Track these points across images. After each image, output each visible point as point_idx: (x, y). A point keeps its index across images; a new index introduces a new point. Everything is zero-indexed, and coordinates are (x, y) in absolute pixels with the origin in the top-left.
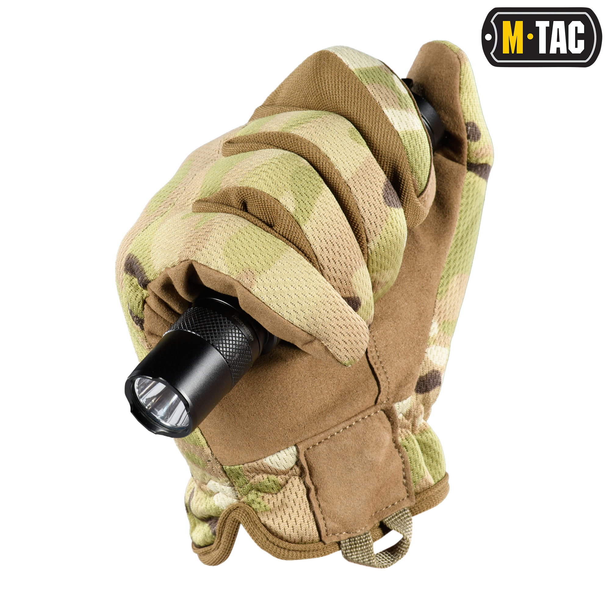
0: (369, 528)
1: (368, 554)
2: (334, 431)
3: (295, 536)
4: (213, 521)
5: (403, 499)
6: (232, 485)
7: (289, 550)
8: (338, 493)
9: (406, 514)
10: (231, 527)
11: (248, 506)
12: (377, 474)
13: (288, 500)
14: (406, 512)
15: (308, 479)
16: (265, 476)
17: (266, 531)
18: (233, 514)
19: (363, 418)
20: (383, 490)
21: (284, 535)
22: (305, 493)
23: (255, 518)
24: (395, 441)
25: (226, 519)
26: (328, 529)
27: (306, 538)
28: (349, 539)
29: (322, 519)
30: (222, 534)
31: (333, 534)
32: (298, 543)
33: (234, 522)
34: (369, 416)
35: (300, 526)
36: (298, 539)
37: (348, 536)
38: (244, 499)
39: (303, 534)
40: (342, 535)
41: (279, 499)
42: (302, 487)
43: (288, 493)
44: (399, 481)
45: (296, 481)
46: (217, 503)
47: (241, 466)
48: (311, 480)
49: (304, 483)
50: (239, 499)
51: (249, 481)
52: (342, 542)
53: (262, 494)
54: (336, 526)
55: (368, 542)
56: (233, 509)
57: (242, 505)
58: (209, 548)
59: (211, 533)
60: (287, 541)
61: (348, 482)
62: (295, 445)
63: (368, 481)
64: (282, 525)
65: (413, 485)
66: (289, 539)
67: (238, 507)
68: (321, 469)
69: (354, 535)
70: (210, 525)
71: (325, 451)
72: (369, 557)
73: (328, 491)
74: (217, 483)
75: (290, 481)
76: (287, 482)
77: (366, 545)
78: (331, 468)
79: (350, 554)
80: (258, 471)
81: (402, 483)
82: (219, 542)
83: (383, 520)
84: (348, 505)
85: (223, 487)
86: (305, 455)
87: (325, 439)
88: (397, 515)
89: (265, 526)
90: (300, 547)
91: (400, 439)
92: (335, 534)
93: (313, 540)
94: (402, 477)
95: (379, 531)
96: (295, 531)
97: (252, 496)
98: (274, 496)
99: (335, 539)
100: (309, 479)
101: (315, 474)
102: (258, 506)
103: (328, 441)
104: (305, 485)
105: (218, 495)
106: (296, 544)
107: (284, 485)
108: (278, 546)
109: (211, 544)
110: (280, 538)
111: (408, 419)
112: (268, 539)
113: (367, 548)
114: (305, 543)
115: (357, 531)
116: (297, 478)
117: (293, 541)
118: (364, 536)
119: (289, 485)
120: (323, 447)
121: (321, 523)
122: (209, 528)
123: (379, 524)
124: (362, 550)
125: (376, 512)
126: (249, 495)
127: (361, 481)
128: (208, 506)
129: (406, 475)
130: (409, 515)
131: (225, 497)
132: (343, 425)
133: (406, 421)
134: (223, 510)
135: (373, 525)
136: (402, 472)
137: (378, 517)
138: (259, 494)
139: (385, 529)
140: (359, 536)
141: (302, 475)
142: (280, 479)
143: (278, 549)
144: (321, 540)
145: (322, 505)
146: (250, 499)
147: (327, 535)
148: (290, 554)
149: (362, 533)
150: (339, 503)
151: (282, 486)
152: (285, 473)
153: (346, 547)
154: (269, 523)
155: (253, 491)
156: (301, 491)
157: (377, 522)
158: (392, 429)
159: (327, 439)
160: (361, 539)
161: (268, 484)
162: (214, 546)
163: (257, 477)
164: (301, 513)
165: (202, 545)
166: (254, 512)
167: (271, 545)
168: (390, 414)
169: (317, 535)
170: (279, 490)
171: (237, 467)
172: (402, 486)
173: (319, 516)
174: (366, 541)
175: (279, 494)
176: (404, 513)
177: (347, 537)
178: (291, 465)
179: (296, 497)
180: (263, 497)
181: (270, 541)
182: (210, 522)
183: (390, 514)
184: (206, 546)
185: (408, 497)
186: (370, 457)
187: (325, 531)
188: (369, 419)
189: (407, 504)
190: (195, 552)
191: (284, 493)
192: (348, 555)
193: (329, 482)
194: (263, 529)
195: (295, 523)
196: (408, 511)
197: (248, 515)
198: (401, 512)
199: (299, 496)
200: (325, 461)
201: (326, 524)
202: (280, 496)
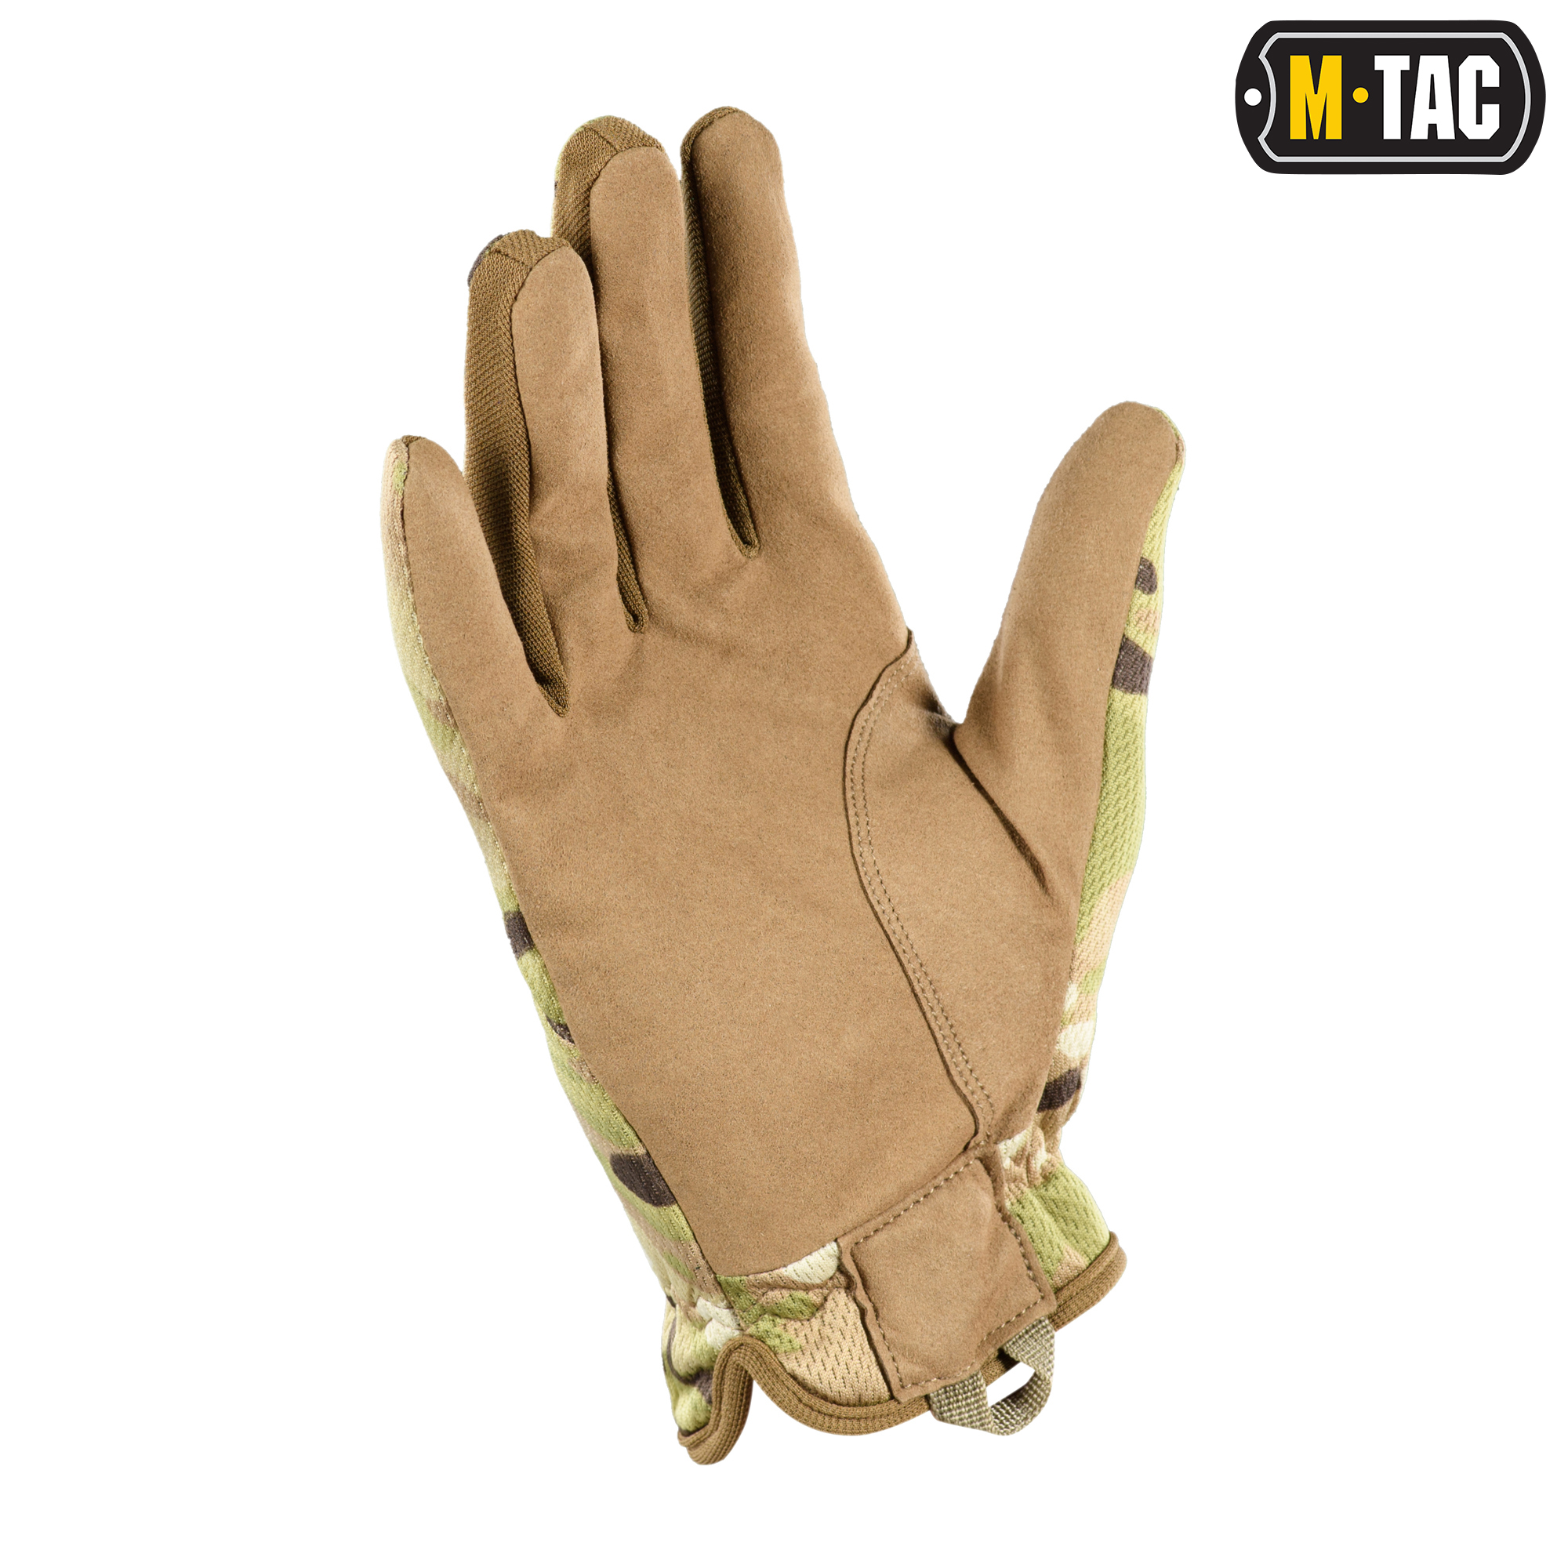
0: (977, 1366)
1: (979, 1413)
2: (898, 1209)
3: (847, 1393)
4: (704, 1378)
5: (1035, 1303)
6: (730, 1307)
7: (839, 1418)
8: (916, 1313)
9: (1044, 1327)
10: (734, 1380)
11: (759, 1343)
12: (982, 1272)
13: (831, 1330)
14: (1044, 1324)
15: (860, 1293)
16: (786, 1293)
17: (796, 1388)
18: (735, 1357)
19: (947, 1180)
20: (997, 1296)
21: (829, 1393)
22: (859, 1317)
23: (775, 1365)
24: (1000, 1209)
25: (725, 1367)
26: (903, 1377)
27: (868, 1395)
28: (945, 1388)
29: (891, 1360)
30: (721, 1398)
31: (913, 1384)
32: (854, 1406)
33: (737, 1370)
34: (956, 1173)
35: (855, 1375)
36: (853, 1399)
37: (942, 1383)
38: (752, 1330)
39: (862, 1390)
40: (930, 1384)
41: (816, 1329)
42: (853, 1307)
43: (828, 1317)
44: (1021, 1276)
45: (841, 1297)
46: (709, 1340)
47: (744, 1278)
48: (866, 1293)
49: (855, 1300)
50: (742, 1330)
51: (757, 1301)
52: (932, 1395)
53: (783, 1321)
54: (917, 1369)
55: (978, 1390)
56: (734, 1348)
57: (749, 1340)
58: (702, 1432)
59: (704, 1403)
60: (834, 1402)
61: (931, 1293)
62: (836, 1240)
63: (967, 1286)
64: (824, 1375)
65: (1045, 1277)
66: (838, 1399)
67: (742, 1345)
68: (881, 1276)
69: (952, 1382)
70: (700, 1387)
71: (885, 1244)
72: (981, 1419)
73: (898, 1312)
74: (708, 1303)
75: (830, 1298)
76: (826, 1299)
77: (976, 1395)
78: (899, 1271)
79: (949, 1414)
80: (772, 1286)
81: (1026, 1278)
82: (718, 1414)
83: (1003, 1346)
84: (935, 1332)
85: (717, 1309)
86: (852, 1255)
87: (885, 1225)
88: (1027, 1332)
89: (794, 1378)
90: (859, 1411)
91: (1008, 1204)
92: (917, 1384)
93: (879, 1398)
94: (1025, 1268)
95: (997, 1366)
96: (848, 1385)
97: (765, 1325)
98: (805, 1323)
99: (917, 1392)
100: (864, 1293)
101: (873, 1282)
102: (777, 1341)
103: (889, 1226)
104: (856, 1303)
105: (710, 1324)
106: (849, 1406)
107: (822, 1305)
108: (819, 1412)
109: (706, 1424)
110: (822, 1398)
111: (1018, 1165)
112: (800, 1400)
113: (977, 1401)
114: (866, 1404)
115: (956, 1374)
116: (842, 1291)
117: (845, 1402)
118: (971, 1381)
119: (830, 1304)
120: (882, 1236)
121: (889, 1367)
122: (699, 1394)
123: (997, 1354)
124: (968, 1405)
125: (989, 1334)
126: (760, 1322)
127: (954, 1288)
128: (698, 1348)
129: (1030, 1263)
130: (1049, 1328)
131: (720, 1326)
132: (913, 1197)
133: (1017, 1168)
134: (719, 1352)
135: (985, 1358)
136: (1022, 1258)
137: (994, 1342)
138: (778, 1320)
139: (1007, 1362)
140: (962, 1382)
141: (849, 1287)
142: (814, 1297)
143: (820, 1417)
144: (892, 1397)
145: (888, 1336)
146: (761, 1330)
147: (903, 1387)
148: (841, 1425)
149: (966, 1376)
150: (918, 1330)
151: (819, 1307)
152: (820, 1287)
153: (939, 1401)
154: (801, 1372)
155: (766, 1316)
156: (852, 1314)
157: (992, 1352)
158: (994, 1188)
159: (888, 1223)
160: (965, 1386)
161: (793, 1305)
162: (709, 1428)
163: (771, 1294)
164: (856, 1352)
165: (691, 1429)
166: (772, 1354)
167: (807, 1410)
168: (989, 1164)
169: (886, 1388)
170: (813, 1314)
171: (738, 1279)
172: (1028, 1281)
173: (885, 1356)
174: (974, 1389)
175: (813, 1320)
176: (1040, 1326)
177: (939, 1386)
178: (831, 1272)
179: (844, 1324)
180: (785, 1325)
181: (805, 1405)
182: (699, 1382)
183: (1014, 1334)
184: (697, 1430)
185: (1043, 1298)
186: (965, 1246)
187: (897, 1380)
188: (956, 1179)
189: (1043, 1311)
190: (682, 1444)
191: (822, 1317)
192: (945, 1415)
193: (897, 1296)
194: (790, 1382)
195: (847, 1371)
196: (1047, 1322)
197: (760, 1359)
198: (1034, 1327)
199: (850, 1323)
200: (889, 1262)
201: (898, 1369)
202: (816, 1323)
